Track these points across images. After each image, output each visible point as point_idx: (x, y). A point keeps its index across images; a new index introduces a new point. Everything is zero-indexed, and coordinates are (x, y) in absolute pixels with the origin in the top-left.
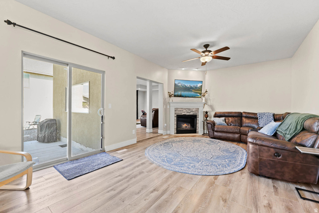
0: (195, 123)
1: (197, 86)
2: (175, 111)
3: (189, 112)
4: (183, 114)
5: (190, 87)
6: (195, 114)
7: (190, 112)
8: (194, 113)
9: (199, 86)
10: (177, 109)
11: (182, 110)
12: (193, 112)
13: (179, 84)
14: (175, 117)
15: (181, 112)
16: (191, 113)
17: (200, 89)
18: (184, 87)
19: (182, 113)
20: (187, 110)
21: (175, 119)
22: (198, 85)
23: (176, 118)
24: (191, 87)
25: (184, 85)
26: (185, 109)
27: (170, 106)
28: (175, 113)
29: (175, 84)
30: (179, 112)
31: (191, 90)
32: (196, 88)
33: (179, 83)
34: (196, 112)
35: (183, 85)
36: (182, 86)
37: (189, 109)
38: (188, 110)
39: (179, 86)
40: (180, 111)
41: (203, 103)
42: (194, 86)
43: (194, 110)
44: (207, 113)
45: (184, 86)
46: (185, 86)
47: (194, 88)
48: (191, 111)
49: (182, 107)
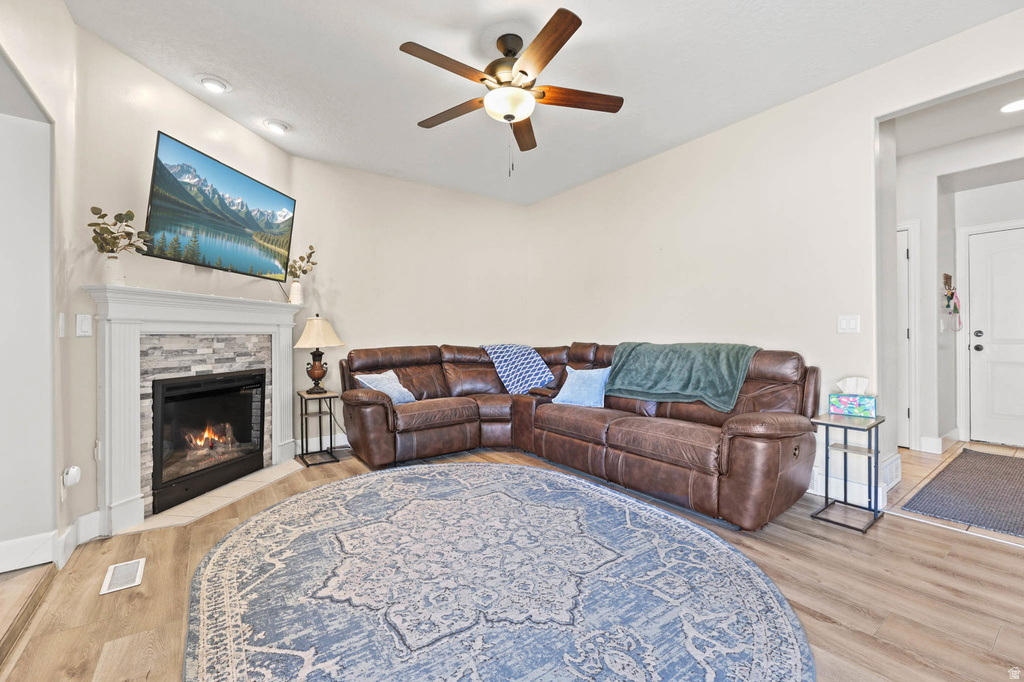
0: (255, 412)
1: (273, 215)
2: (144, 354)
3: (228, 360)
4: (192, 373)
5: (243, 216)
6: (256, 367)
7: (233, 360)
8: (251, 359)
9: (280, 220)
10: (156, 342)
11: (191, 347)
12: (246, 354)
13: (186, 179)
14: (143, 397)
15: (186, 360)
16: (240, 365)
17: (284, 235)
18: (214, 207)
19: (188, 369)
20: (217, 345)
21: (142, 416)
22: (278, 213)
23: (149, 402)
24: (248, 213)
25: (215, 191)
26: (208, 340)
27: (95, 322)
28: (144, 373)
29: (159, 168)
30: (173, 362)
31: (248, 230)
32: (269, 225)
33: (185, 169)
34: (262, 355)
35: (207, 190)
36: (202, 192)
37: (228, 340)
38: (221, 345)
39: (181, 188)
40: (179, 353)
41: (295, 307)
42: (262, 213)
43: (250, 346)
44: (317, 355)
45: (216, 202)
46: (221, 199)
47: (262, 225)
48: (237, 349)
49: (186, 329)
